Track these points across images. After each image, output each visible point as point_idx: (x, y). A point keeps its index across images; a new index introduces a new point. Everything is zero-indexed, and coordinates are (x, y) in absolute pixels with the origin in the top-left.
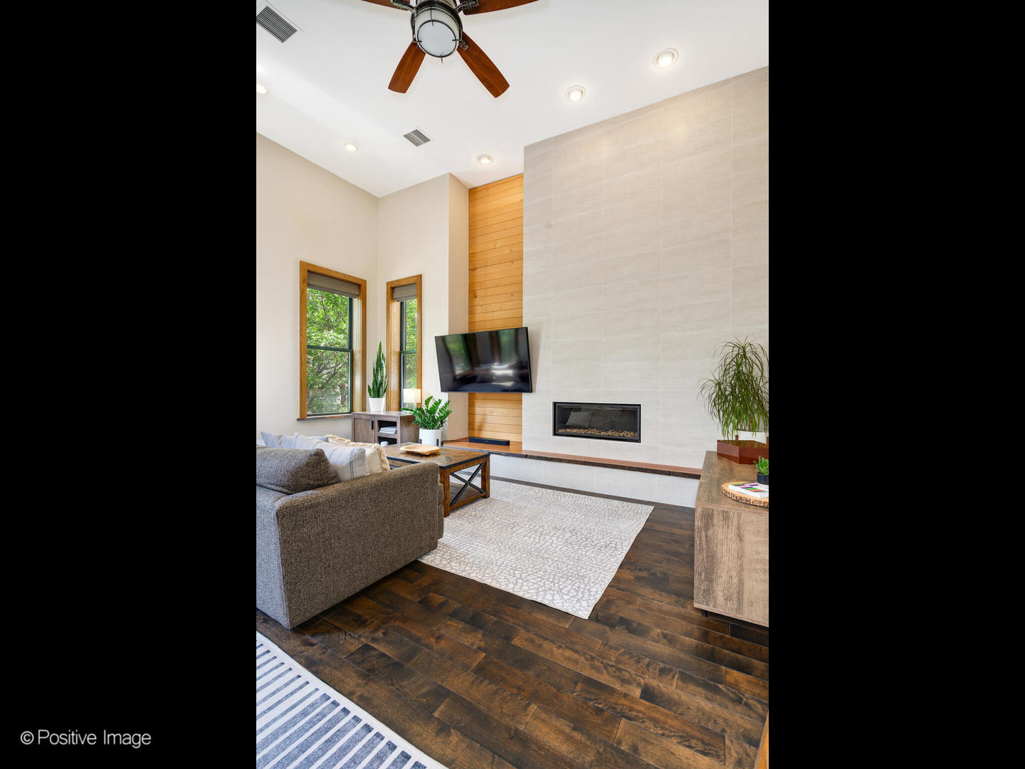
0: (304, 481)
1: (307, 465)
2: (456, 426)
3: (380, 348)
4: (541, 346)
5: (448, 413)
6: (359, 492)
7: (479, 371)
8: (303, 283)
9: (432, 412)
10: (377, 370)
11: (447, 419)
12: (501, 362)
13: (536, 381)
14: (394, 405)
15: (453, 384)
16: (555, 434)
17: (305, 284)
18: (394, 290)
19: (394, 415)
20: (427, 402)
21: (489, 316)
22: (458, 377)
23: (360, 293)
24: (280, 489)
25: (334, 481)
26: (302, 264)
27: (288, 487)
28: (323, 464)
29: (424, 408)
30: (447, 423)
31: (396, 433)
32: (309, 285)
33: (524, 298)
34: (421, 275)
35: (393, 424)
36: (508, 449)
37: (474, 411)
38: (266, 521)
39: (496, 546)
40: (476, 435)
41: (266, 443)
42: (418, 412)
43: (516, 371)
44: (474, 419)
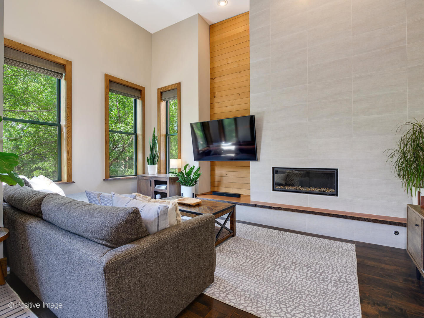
0: (124, 236)
1: (127, 221)
2: (203, 184)
3: (154, 132)
4: (264, 128)
5: (199, 175)
6: (165, 243)
7: (212, 147)
8: (107, 88)
9: (189, 174)
10: (153, 147)
11: (198, 179)
12: (226, 141)
13: (260, 152)
14: (163, 170)
15: (200, 156)
16: (273, 190)
17: (108, 89)
18: (162, 93)
19: (163, 176)
20: (185, 168)
21: (224, 109)
22: (200, 152)
23: (141, 96)
24: (104, 242)
25: (146, 234)
26: (106, 76)
27: (111, 241)
28: (138, 220)
29: (184, 172)
30: (198, 182)
31: (166, 188)
32: (111, 90)
33: (251, 95)
34: (180, 83)
35: (164, 183)
36: (240, 200)
37: (214, 174)
38: (94, 274)
39: (256, 280)
40: (216, 190)
41: (89, 200)
42: (180, 174)
43: (238, 147)
44: (214, 178)
